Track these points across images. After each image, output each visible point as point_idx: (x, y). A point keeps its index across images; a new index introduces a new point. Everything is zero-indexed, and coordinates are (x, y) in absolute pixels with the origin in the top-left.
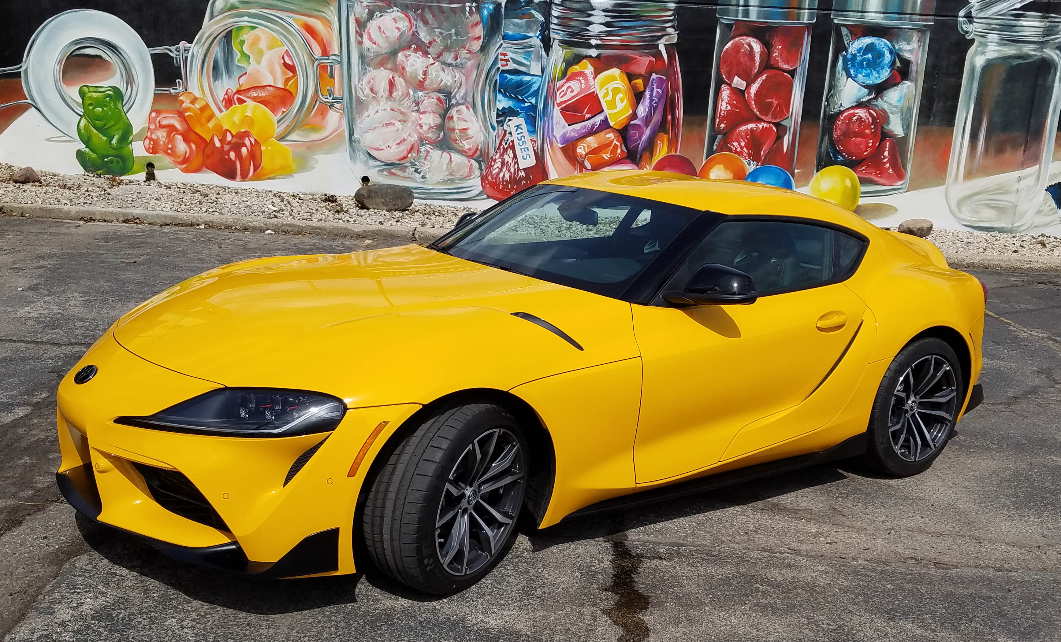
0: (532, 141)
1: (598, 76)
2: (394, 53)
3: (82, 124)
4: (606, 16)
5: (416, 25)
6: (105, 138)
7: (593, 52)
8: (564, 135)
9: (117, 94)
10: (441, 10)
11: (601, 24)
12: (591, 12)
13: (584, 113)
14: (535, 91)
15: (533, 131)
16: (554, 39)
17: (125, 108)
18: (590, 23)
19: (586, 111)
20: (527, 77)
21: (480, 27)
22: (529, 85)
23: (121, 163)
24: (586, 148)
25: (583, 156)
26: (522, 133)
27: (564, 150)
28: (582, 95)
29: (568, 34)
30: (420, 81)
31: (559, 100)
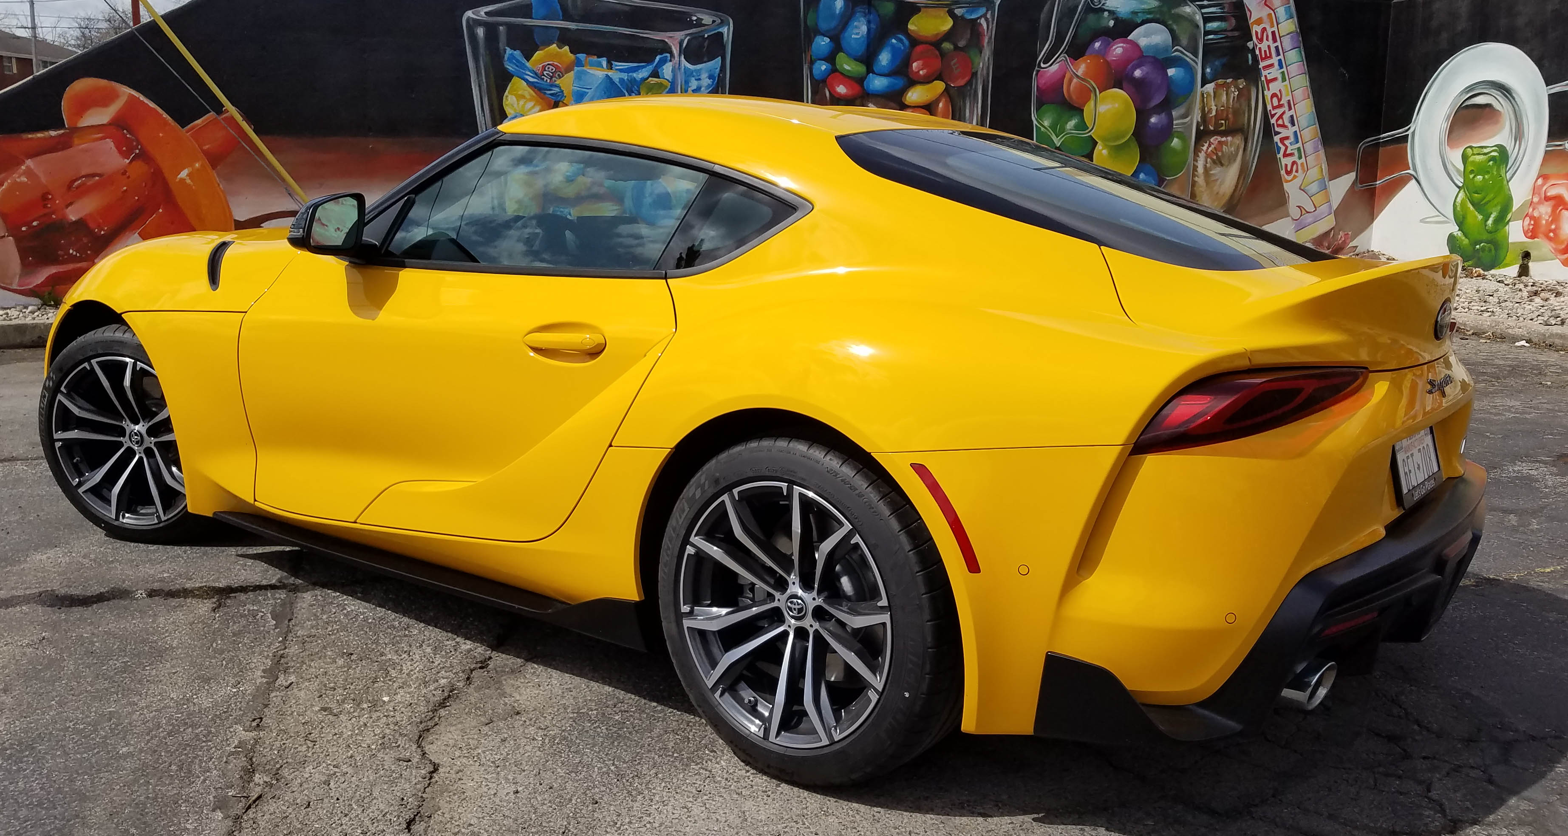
3: (1459, 200)
6: (1480, 217)
9: (1502, 156)
17: (1509, 175)
23: (1493, 251)
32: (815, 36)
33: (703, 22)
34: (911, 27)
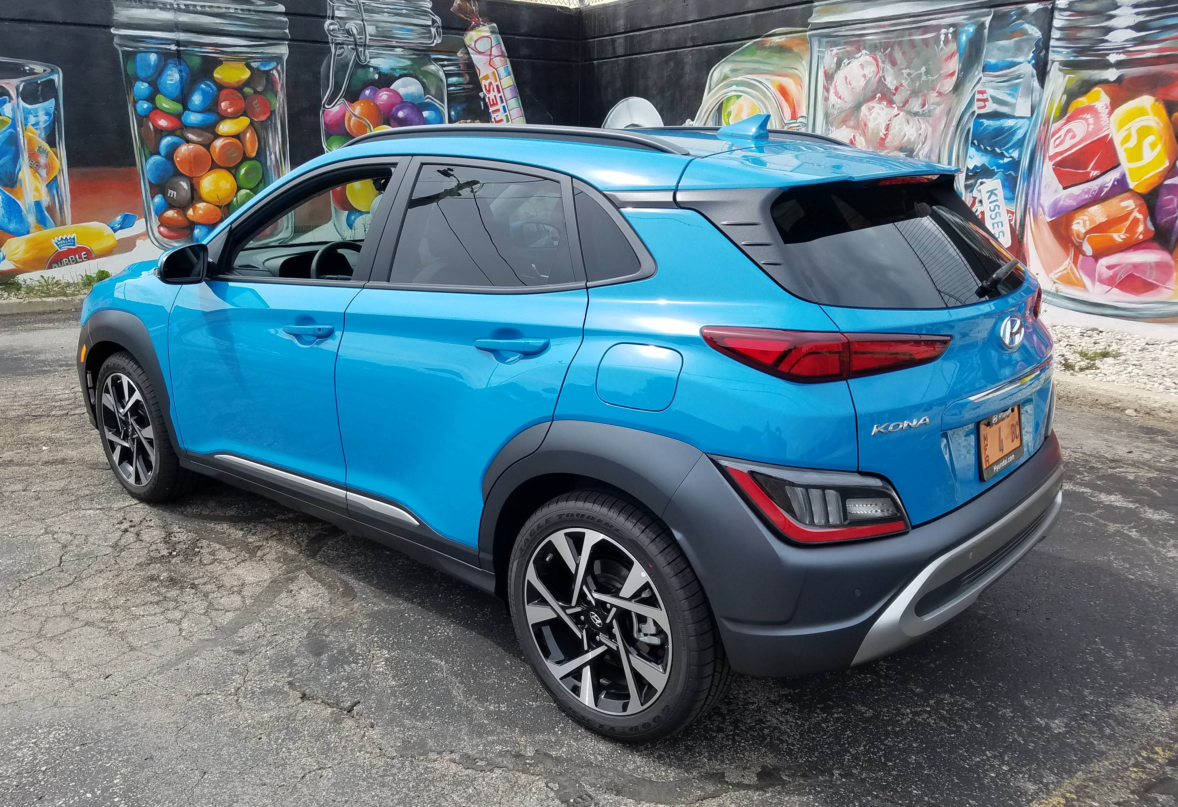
0: (1008, 212)
1: (1117, 111)
2: (857, 107)
4: (1137, 14)
5: (884, 68)
7: (1111, 75)
8: (1055, 203)
10: (913, 44)
11: (1127, 28)
12: (1113, 12)
13: (1089, 169)
14: (1019, 140)
15: (1011, 198)
16: (1053, 61)
18: (1109, 30)
19: (1091, 165)
20: (1010, 121)
21: (956, 58)
22: (1011, 132)
24: (1088, 222)
25: (1082, 236)
26: (997, 200)
27: (1054, 226)
28: (1088, 142)
29: (1075, 52)
30: (882, 139)
31: (1052, 151)
32: (135, 81)
33: (35, 71)
34: (216, 75)
